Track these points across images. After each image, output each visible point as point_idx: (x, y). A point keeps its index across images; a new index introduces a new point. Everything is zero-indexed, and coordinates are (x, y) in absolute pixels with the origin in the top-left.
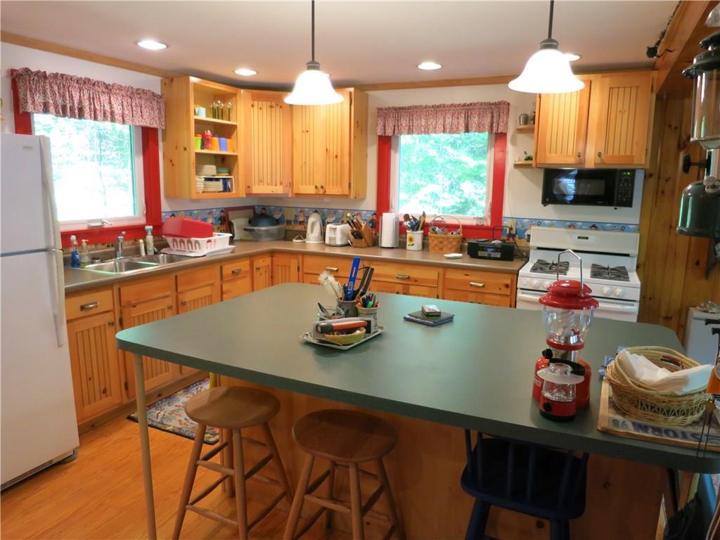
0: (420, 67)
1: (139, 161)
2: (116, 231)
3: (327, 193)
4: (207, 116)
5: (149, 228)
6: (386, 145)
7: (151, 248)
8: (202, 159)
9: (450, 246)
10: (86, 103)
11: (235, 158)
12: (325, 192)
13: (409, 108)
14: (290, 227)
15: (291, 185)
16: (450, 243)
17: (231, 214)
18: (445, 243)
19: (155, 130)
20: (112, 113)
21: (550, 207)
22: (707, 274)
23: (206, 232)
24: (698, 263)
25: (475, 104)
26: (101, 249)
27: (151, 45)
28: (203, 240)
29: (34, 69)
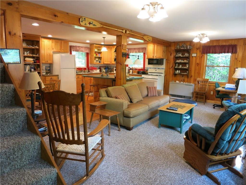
1: (86, 58)
2: (82, 68)
4: (97, 50)
5: (87, 68)
7: (87, 71)
8: (96, 58)
9: (136, 72)
10: (79, 49)
11: (101, 57)
13: (130, 49)
14: (112, 70)
15: (111, 62)
17: (101, 67)
19: (88, 53)
20: (82, 51)
21: (150, 65)
23: (96, 69)
25: (140, 48)
26: (80, 71)
27: (88, 41)
28: (95, 70)
29: (73, 45)
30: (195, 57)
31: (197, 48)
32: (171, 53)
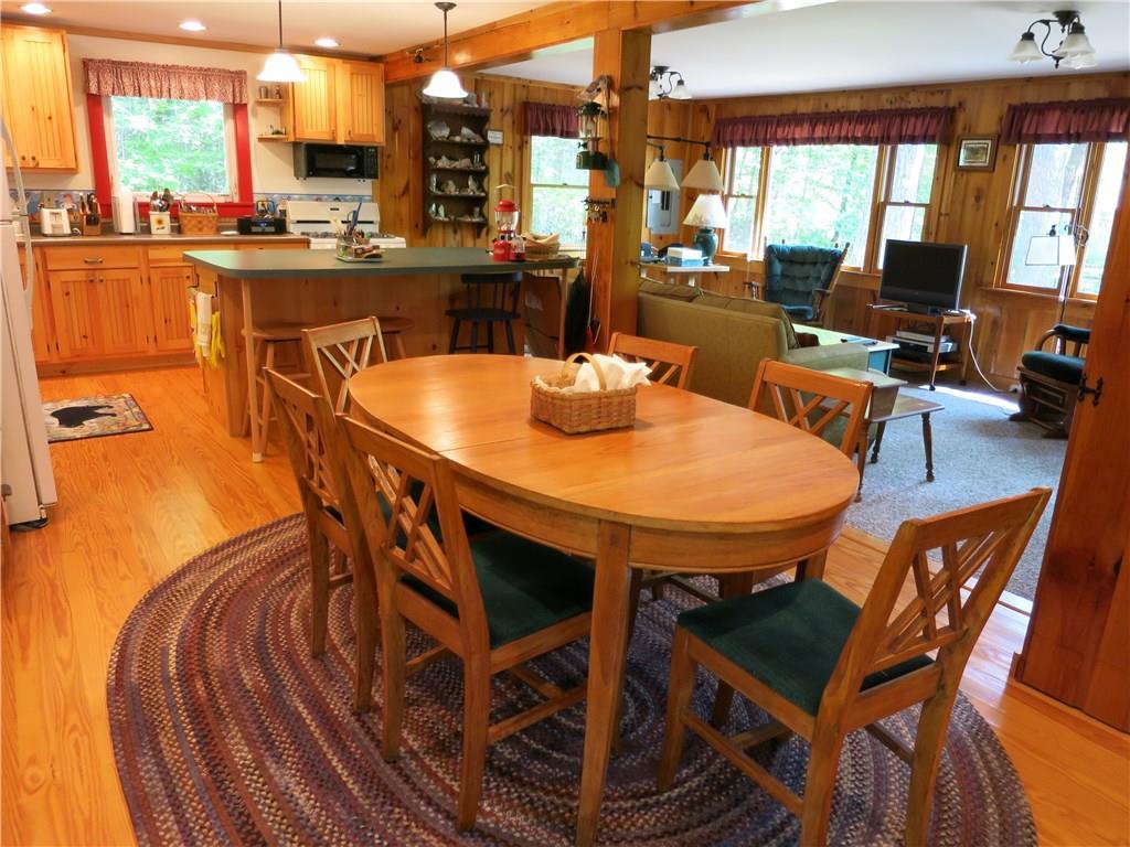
0: (181, 26)
3: (40, 166)
6: (95, 106)
9: (210, 225)
12: (38, 164)
16: (210, 222)
18: (205, 222)
22: (424, 234)
24: (417, 226)
25: (213, 70)
30: (498, 145)
31: (502, 110)
32: (397, 121)
